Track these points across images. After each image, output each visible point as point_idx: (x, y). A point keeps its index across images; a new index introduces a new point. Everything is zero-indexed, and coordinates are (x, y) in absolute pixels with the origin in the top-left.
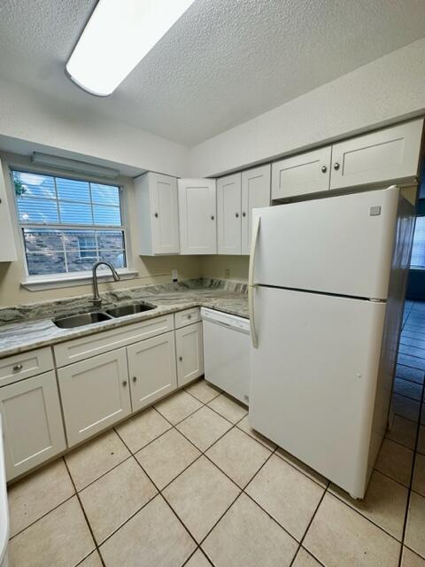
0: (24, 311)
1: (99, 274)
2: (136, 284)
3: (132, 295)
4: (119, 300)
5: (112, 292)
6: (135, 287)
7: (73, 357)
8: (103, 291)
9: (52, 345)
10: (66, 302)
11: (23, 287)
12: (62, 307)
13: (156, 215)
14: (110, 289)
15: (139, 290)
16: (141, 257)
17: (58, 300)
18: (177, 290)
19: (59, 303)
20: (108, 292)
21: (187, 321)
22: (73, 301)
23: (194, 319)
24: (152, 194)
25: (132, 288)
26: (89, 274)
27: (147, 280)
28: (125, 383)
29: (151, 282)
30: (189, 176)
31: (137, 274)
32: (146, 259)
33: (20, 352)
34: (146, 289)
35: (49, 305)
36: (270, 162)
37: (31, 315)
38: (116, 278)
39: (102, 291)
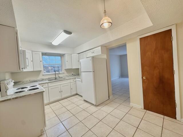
0: (43, 79)
1: (56, 73)
2: (64, 75)
3: (63, 77)
4: (60, 78)
7: (51, 85)
9: (48, 83)
11: (43, 75)
12: (49, 79)
13: (67, 61)
14: (58, 76)
16: (65, 69)
18: (73, 76)
21: (73, 81)
23: (75, 81)
24: (66, 58)
26: (55, 73)
27: (66, 74)
28: (60, 92)
29: (67, 75)
30: (74, 54)
31: (64, 73)
33: (43, 84)
34: (66, 76)
36: (86, 51)
38: (59, 73)
39: (57, 76)
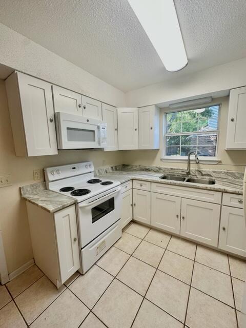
0: (159, 169)
2: (218, 168)
3: (213, 174)
4: (202, 175)
5: (200, 170)
6: (216, 170)
7: (158, 190)
8: (193, 168)
9: (151, 182)
10: (174, 169)
11: (161, 159)
13: (232, 120)
15: (219, 173)
16: (226, 150)
17: (172, 167)
19: (172, 169)
20: (197, 169)
22: (178, 169)
25: (214, 170)
27: (229, 167)
28: (177, 216)
29: (232, 169)
31: (220, 162)
32: (230, 152)
33: (142, 181)
34: (226, 173)
35: (168, 169)
37: (162, 171)
38: (197, 162)
